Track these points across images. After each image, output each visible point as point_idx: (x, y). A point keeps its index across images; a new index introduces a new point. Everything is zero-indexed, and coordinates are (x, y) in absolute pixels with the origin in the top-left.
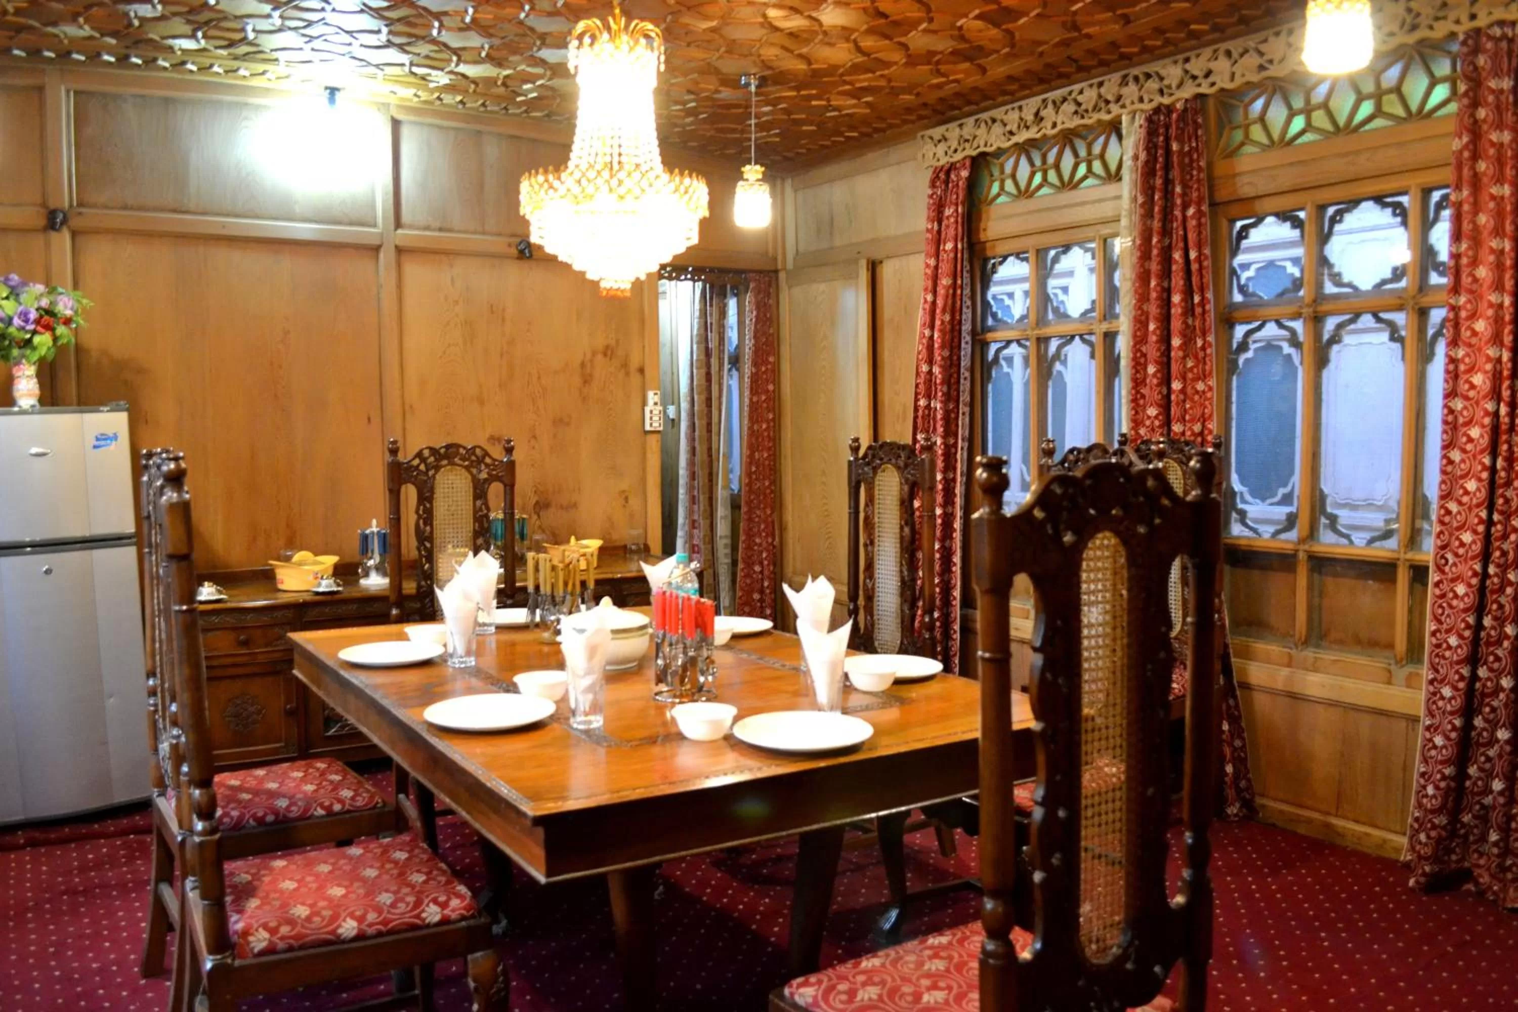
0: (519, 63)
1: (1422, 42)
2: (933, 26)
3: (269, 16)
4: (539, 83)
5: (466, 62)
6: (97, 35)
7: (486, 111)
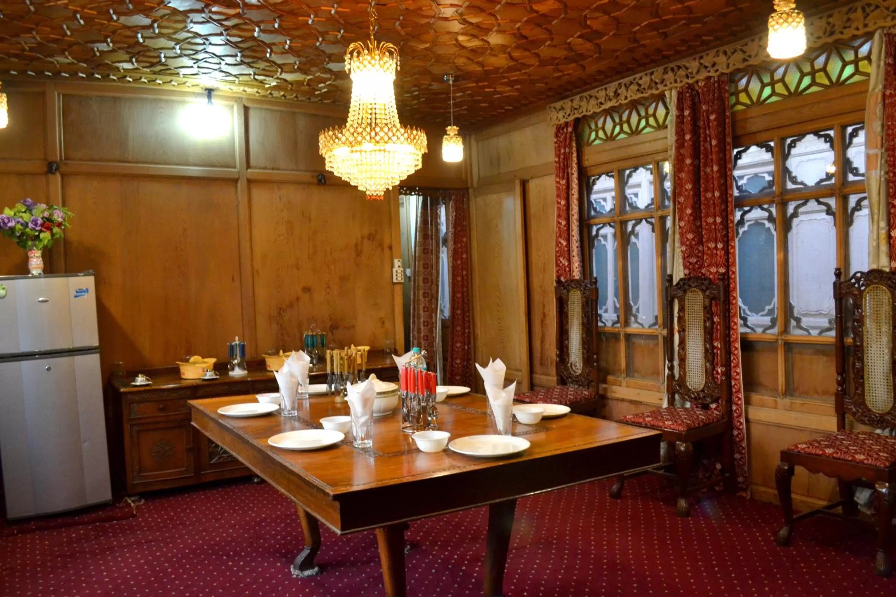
0: (317, 72)
1: (837, 41)
2: (554, 43)
3: (174, 48)
4: (328, 83)
5: (286, 72)
6: (76, 62)
7: (298, 101)
